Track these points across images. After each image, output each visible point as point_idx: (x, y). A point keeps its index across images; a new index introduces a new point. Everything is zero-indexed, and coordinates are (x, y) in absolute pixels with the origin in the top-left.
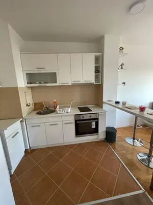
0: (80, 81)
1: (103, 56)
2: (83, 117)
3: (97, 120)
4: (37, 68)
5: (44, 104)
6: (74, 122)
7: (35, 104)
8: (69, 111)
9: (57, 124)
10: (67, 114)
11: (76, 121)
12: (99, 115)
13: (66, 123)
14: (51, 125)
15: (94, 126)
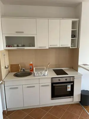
0: (57, 45)
1: (79, 21)
2: (59, 80)
3: (72, 84)
4: (16, 32)
5: (20, 65)
6: (50, 84)
7: (12, 66)
8: (46, 74)
9: (34, 87)
10: (44, 77)
11: (52, 84)
12: (74, 78)
13: (42, 86)
14: (28, 87)
15: (69, 89)
